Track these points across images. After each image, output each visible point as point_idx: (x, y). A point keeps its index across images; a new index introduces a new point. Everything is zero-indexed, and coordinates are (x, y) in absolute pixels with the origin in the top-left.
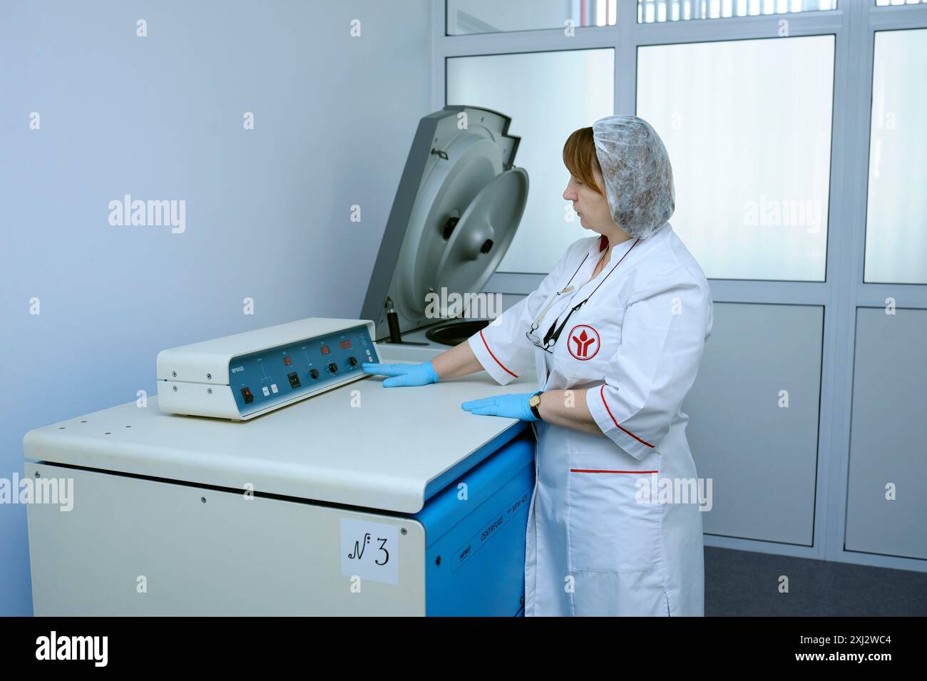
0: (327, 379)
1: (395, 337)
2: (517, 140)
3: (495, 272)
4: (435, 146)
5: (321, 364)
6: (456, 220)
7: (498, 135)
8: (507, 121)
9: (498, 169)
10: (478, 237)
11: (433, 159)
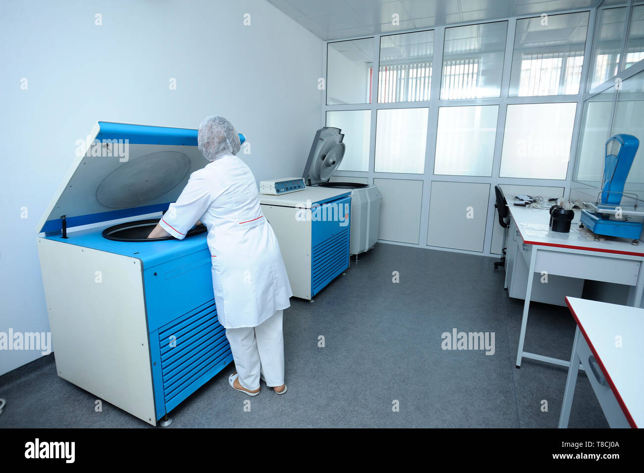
0: (294, 189)
1: (310, 185)
2: (343, 135)
3: (336, 170)
4: (320, 137)
5: (293, 186)
6: (326, 156)
7: (338, 134)
8: (340, 130)
9: (338, 143)
10: (331, 161)
11: (320, 141)
